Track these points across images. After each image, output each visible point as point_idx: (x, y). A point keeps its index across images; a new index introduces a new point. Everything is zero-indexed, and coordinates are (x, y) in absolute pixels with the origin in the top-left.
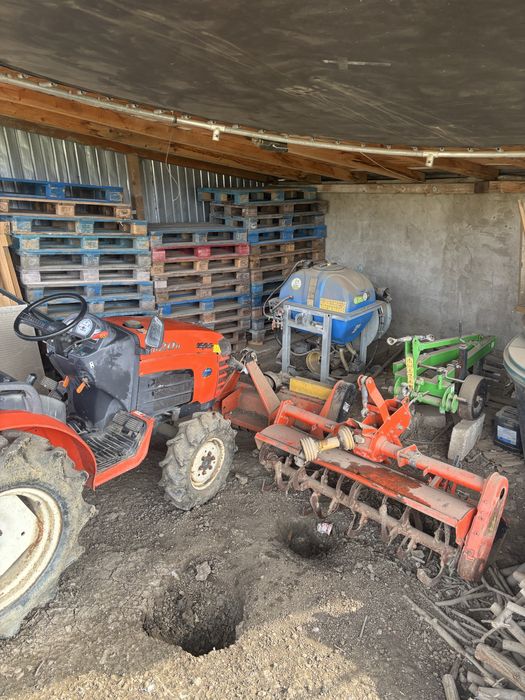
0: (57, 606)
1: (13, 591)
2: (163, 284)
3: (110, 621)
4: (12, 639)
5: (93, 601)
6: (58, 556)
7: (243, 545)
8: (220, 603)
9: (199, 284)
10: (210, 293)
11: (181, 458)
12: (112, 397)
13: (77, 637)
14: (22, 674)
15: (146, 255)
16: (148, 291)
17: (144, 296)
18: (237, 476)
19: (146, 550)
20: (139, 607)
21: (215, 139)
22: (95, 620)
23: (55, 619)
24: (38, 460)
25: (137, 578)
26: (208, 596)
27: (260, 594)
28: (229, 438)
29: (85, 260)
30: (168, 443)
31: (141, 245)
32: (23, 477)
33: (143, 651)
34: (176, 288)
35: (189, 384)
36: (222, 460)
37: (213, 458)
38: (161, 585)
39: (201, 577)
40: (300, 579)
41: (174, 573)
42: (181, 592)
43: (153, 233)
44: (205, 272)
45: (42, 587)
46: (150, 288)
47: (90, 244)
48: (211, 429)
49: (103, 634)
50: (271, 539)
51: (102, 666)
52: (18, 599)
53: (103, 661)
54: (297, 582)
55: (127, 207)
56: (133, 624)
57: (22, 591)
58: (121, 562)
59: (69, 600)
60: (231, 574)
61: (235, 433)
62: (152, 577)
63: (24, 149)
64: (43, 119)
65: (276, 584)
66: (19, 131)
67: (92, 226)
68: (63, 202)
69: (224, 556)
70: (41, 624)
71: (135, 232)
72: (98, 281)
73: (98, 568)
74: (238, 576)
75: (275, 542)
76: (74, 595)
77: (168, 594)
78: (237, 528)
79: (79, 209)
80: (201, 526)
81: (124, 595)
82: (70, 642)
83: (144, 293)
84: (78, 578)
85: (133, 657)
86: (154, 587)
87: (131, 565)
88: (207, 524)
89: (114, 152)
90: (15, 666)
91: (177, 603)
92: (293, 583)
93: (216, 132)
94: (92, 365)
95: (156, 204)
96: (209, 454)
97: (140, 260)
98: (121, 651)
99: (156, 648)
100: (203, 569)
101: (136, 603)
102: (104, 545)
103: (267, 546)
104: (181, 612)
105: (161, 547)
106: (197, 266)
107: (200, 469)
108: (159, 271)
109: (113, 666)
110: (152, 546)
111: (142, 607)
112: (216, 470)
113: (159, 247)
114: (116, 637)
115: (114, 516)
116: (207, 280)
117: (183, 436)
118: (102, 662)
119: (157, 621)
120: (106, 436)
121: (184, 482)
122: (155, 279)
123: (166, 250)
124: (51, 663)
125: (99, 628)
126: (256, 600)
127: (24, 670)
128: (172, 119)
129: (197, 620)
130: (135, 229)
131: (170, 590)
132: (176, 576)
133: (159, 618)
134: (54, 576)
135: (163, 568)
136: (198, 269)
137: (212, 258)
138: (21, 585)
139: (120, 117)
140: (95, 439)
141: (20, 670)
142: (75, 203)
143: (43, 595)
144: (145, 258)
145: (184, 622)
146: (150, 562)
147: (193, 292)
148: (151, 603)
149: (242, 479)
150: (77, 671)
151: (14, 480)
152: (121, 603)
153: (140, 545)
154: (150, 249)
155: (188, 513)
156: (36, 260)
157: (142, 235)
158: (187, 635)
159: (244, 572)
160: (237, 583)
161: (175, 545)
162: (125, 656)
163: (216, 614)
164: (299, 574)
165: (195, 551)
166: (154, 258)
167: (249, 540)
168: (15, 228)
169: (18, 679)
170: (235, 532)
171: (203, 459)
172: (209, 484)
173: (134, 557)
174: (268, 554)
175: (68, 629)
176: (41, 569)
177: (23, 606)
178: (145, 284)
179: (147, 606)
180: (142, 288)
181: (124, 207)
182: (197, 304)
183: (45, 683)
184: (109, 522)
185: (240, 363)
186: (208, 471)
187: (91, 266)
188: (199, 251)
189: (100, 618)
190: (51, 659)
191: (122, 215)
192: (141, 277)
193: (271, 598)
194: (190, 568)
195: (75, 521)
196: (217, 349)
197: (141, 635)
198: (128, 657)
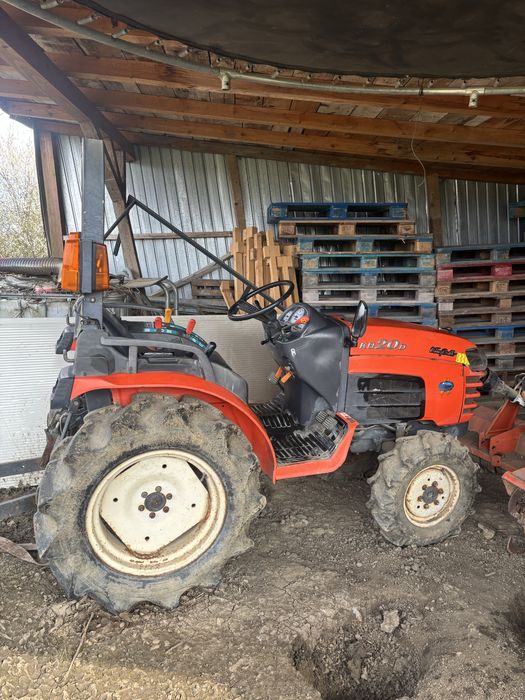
0: (221, 595)
1: (176, 560)
2: (449, 307)
3: (262, 631)
4: (168, 610)
5: (256, 604)
6: (222, 540)
7: (452, 607)
8: (398, 667)
9: (495, 308)
10: (509, 319)
11: (389, 477)
12: (318, 394)
13: (223, 633)
14: (158, 647)
15: (430, 274)
16: (431, 313)
17: (425, 319)
18: (480, 526)
19: (334, 574)
20: (298, 630)
21: (472, 104)
22: (248, 624)
23: (213, 607)
24: (201, 427)
25: (310, 599)
26: (388, 654)
27: (446, 673)
28: (465, 470)
29: (363, 279)
30: (380, 457)
31: (425, 264)
32: (183, 440)
33: (277, 677)
34: (465, 311)
35: (417, 395)
36: (456, 498)
37: (441, 491)
38: (336, 617)
39: (387, 627)
40: (515, 677)
41: (355, 610)
42: (358, 636)
43: (439, 250)
44: (502, 294)
45: (203, 567)
46: (433, 310)
47: (368, 263)
48: (435, 451)
49: (248, 641)
50: (497, 613)
51: (230, 673)
52: (179, 570)
53: (233, 669)
54: (506, 680)
55: (410, 224)
56: (282, 644)
57: (184, 563)
58: (303, 578)
59: (236, 595)
60: (425, 637)
61: (476, 467)
62: (326, 604)
63: (326, 182)
64: (333, 146)
65: (475, 670)
66: (323, 167)
67: (371, 244)
68: (345, 221)
69: (423, 613)
70: (199, 607)
71: (418, 249)
72: (375, 301)
73: (276, 574)
74: (431, 642)
75: (501, 619)
76: (242, 591)
77: (342, 631)
78: (453, 584)
79: (360, 228)
80: (407, 568)
81: (288, 611)
82: (215, 635)
83: (424, 315)
84: (254, 578)
85: (264, 678)
86: (324, 615)
87: (311, 584)
88: (415, 567)
89: (413, 175)
90: (156, 636)
91: (347, 646)
92: (501, 677)
93: (474, 97)
94: (293, 352)
95: (457, 226)
96: (435, 484)
97: (423, 279)
98: (255, 666)
99: (292, 680)
100: (390, 618)
101: (296, 624)
102: (295, 556)
103: (484, 618)
104: (349, 658)
105: (353, 577)
106: (494, 286)
107: (419, 499)
108: (445, 292)
109: (240, 678)
110: (343, 573)
111: (303, 631)
112: (445, 509)
113: (446, 265)
114: (259, 651)
115: (321, 532)
116: (506, 303)
117: (395, 452)
118: (231, 670)
119: (315, 657)
120: (310, 435)
121: (393, 508)
122: (439, 300)
123: (454, 268)
124: (186, 647)
125: (247, 633)
126: (437, 678)
127: (161, 644)
128: (418, 91)
129: (364, 676)
130: (418, 246)
131: (346, 629)
132: (358, 615)
133: (320, 653)
134: (217, 560)
135: (343, 600)
136: (494, 290)
137: (514, 278)
138: (183, 557)
139: (398, 124)
140: (298, 436)
141: (158, 642)
142: (356, 222)
143: (204, 576)
144: (429, 277)
145: (349, 672)
146: (333, 588)
147: (489, 317)
148: (316, 632)
149: (486, 531)
150: (204, 667)
151: (173, 439)
152: (281, 618)
153: (332, 568)
154: (435, 268)
155: (399, 549)
156: (314, 279)
157: (426, 253)
158: (347, 689)
159: (440, 640)
160: (427, 651)
161: (369, 579)
162: (257, 674)
163: (389, 679)
164: (516, 671)
165: (388, 593)
166: (439, 277)
167: (461, 603)
168: (298, 249)
169: (152, 649)
170: (448, 587)
171: (424, 488)
172: (434, 523)
173: (318, 577)
174: (482, 629)
175: (219, 621)
176: (205, 546)
177: (182, 578)
178: (427, 306)
179: (310, 634)
180: (423, 310)
181: (406, 224)
182: (492, 332)
183: (170, 664)
184: (315, 538)
185: (513, 391)
186: (432, 505)
187: (368, 285)
188: (497, 270)
189: (253, 625)
190: (190, 644)
191: (404, 232)
192: (424, 298)
193: (457, 684)
194: (377, 613)
195: (242, 507)
196: (462, 358)
197: (284, 660)
198: (259, 676)
